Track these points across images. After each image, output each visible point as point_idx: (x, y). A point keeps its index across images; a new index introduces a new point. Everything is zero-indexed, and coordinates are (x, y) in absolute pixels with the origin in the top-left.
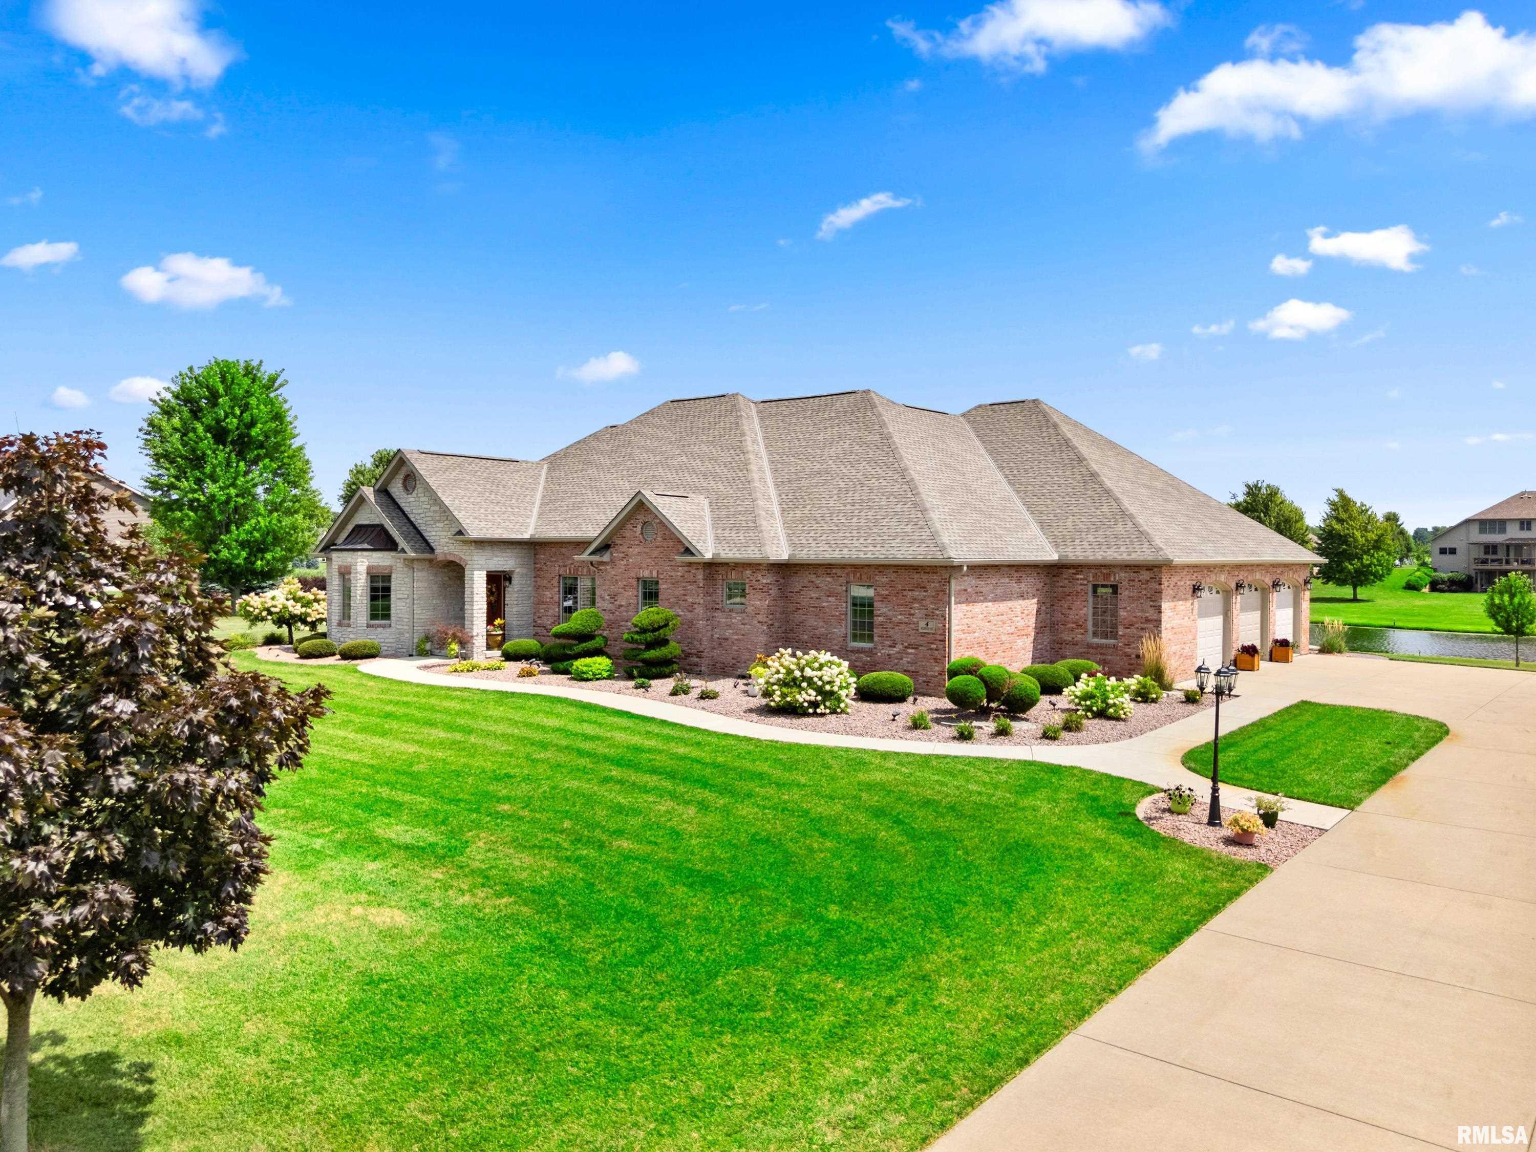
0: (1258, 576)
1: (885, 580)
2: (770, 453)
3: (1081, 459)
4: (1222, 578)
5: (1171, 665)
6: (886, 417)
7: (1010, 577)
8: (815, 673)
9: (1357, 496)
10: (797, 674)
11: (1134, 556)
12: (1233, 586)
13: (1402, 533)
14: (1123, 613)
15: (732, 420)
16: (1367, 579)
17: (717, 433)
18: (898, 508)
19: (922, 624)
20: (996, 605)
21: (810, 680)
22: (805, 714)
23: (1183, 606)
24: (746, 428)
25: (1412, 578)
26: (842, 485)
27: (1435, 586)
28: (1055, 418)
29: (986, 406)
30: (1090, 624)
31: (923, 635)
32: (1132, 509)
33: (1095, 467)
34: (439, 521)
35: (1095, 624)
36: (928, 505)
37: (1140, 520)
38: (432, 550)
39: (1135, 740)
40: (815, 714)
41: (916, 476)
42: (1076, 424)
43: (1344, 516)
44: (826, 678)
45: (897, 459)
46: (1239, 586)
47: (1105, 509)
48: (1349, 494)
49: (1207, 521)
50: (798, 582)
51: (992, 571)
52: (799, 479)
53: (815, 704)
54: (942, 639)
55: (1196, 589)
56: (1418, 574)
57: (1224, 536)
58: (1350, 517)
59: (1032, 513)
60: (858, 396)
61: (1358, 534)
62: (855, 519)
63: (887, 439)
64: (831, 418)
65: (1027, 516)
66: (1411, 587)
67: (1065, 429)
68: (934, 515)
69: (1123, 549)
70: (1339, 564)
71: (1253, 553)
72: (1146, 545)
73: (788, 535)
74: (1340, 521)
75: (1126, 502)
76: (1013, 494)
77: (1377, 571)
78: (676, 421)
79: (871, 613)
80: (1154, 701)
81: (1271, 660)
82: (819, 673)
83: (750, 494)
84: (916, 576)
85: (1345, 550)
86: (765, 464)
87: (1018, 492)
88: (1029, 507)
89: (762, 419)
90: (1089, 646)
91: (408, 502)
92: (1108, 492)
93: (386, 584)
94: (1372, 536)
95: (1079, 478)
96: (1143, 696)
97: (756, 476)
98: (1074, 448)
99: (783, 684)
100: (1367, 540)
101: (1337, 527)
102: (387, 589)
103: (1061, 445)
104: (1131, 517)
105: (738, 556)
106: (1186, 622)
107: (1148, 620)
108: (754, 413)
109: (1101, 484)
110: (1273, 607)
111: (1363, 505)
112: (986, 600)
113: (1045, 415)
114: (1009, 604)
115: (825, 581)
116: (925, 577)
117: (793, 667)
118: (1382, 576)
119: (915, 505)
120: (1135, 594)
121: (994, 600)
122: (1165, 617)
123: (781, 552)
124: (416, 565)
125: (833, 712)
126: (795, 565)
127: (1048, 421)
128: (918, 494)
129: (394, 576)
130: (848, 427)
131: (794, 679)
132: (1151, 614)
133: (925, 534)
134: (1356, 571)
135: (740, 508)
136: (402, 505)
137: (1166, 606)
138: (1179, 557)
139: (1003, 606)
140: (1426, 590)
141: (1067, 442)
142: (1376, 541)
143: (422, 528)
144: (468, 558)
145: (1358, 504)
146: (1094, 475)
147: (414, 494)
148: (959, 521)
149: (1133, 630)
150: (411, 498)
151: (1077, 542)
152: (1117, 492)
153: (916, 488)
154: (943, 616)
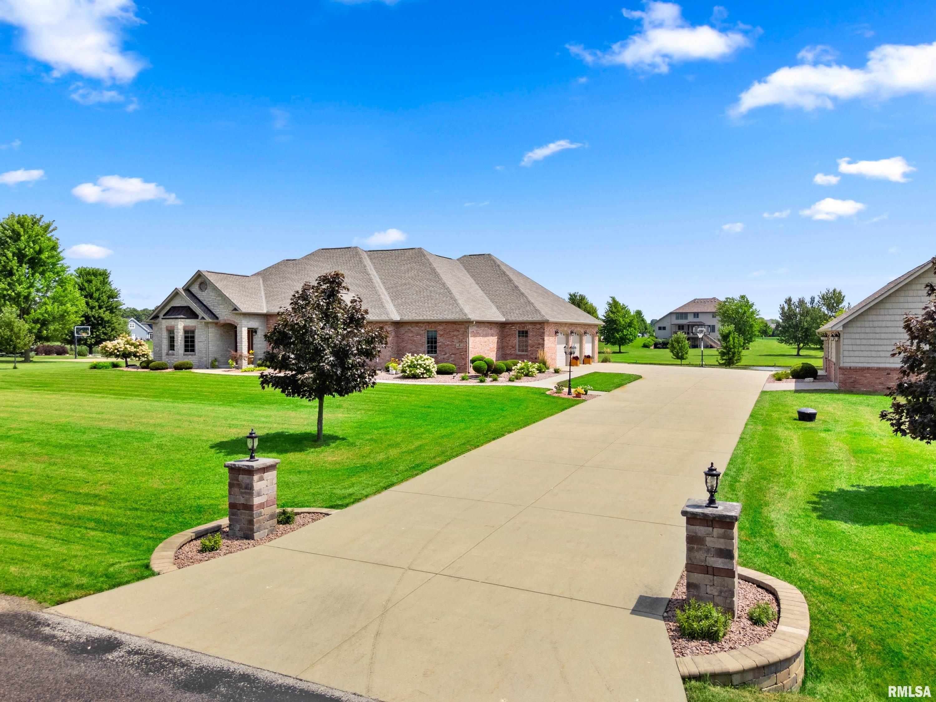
0: (579, 329)
1: (441, 328)
2: (379, 275)
3: (511, 280)
4: (566, 329)
5: (549, 362)
6: (431, 260)
7: (488, 327)
8: (422, 362)
9: (621, 301)
10: (416, 362)
11: (534, 319)
12: (570, 332)
13: (643, 320)
14: (530, 342)
15: (358, 259)
16: (625, 342)
17: (351, 265)
18: (444, 299)
19: (457, 345)
20: (484, 338)
21: (420, 365)
22: (419, 378)
23: (552, 339)
24: (366, 263)
25: (646, 342)
26: (417, 289)
27: (656, 346)
28: (498, 263)
29: (467, 256)
30: (517, 346)
31: (458, 349)
32: (533, 301)
33: (517, 284)
34: (221, 304)
35: (519, 347)
36: (457, 298)
37: (536, 305)
38: (217, 318)
39: (540, 381)
40: (423, 378)
41: (449, 286)
42: (506, 265)
43: (614, 310)
44: (427, 364)
45: (440, 279)
46: (572, 332)
47: (522, 300)
48: (617, 299)
49: (559, 306)
50: (403, 330)
51: (482, 325)
52: (396, 287)
53: (423, 374)
54: (465, 350)
55: (556, 332)
56: (649, 340)
57: (566, 312)
58: (618, 311)
59: (493, 302)
60: (416, 250)
61: (621, 319)
62: (426, 304)
63: (434, 270)
64: (405, 260)
65: (491, 303)
66: (645, 346)
67: (503, 267)
68: (460, 302)
69: (530, 316)
70: (613, 334)
71: (577, 320)
72: (539, 314)
73: (397, 310)
74: (613, 312)
75: (530, 298)
76: (484, 295)
77: (630, 338)
78: (328, 259)
79: (436, 342)
80: (544, 372)
81: (584, 364)
82: (424, 362)
83: (376, 293)
84: (455, 326)
85: (615, 328)
86: (379, 280)
87: (486, 294)
88: (491, 300)
89: (371, 259)
90: (517, 355)
91: (202, 295)
92: (522, 294)
93: (192, 335)
94: (628, 320)
95: (510, 288)
96: (540, 371)
97: (377, 285)
98: (507, 276)
99: (409, 366)
100: (625, 322)
101: (612, 315)
102: (193, 337)
103: (502, 274)
104: (532, 304)
105: (377, 318)
106: (553, 345)
107: (539, 344)
108: (366, 256)
109: (520, 290)
110: (584, 342)
111: (623, 305)
112: (480, 336)
113: (494, 261)
114: (488, 338)
115: (415, 329)
116: (458, 326)
117: (414, 360)
118: (632, 340)
119: (451, 298)
120: (534, 334)
121: (482, 336)
122: (546, 342)
123: (396, 317)
124: (210, 325)
125: (430, 377)
126: (402, 323)
127: (495, 264)
128: (452, 293)
129: (197, 331)
130: (414, 264)
131: (414, 365)
132: (541, 341)
133: (458, 309)
134: (620, 337)
135: (373, 299)
136: (199, 297)
137: (546, 338)
138: (551, 320)
139: (486, 339)
140: (652, 348)
141: (504, 273)
142: (629, 323)
143: (211, 308)
144: (238, 322)
145: (621, 305)
146: (516, 287)
147: (206, 291)
148: (469, 305)
149: (534, 348)
150: (204, 294)
151: (512, 314)
152: (526, 294)
153: (450, 291)
154: (466, 342)
